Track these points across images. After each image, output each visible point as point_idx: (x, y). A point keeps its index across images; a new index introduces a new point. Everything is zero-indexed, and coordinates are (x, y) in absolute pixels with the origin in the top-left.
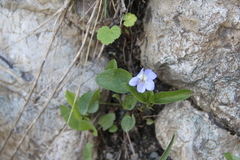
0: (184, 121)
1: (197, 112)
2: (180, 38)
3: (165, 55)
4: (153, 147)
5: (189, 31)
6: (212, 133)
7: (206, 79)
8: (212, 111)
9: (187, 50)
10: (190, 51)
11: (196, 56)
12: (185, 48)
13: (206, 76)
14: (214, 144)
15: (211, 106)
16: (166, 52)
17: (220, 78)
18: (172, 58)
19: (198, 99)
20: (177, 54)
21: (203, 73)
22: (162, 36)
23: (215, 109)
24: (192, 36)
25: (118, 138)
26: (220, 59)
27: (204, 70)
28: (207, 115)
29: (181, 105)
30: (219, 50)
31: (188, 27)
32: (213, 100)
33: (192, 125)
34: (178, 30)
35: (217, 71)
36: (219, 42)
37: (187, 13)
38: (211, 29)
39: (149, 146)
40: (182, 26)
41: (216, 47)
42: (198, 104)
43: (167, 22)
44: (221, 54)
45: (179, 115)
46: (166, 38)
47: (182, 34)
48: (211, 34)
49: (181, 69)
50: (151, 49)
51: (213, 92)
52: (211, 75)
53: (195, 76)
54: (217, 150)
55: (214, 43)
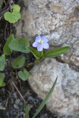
0: (55, 70)
1: (61, 64)
2: (51, 17)
3: (41, 29)
4: (28, 93)
5: (56, 13)
6: (73, 76)
7: (68, 42)
8: (71, 62)
9: (56, 25)
10: (58, 25)
11: (61, 28)
12: (55, 24)
13: (67, 41)
14: (74, 82)
15: (71, 59)
16: (42, 27)
17: (76, 41)
18: (46, 31)
19: (62, 55)
20: (49, 28)
21: (65, 39)
22: (38, 18)
23: (74, 60)
24: (58, 16)
25: (5, 91)
26: (75, 29)
27: (66, 36)
28: (68, 65)
29: (49, 62)
30: (75, 24)
31: (56, 10)
32: (72, 55)
33: (60, 72)
34: (49, 13)
35: (73, 36)
36: (75, 19)
37: (55, 2)
38: (70, 11)
39: (25, 93)
40: (52, 10)
41: (73, 22)
42: (62, 59)
43: (41, 8)
44: (76, 26)
45: (50, 67)
46: (41, 19)
47: (52, 15)
48: (71, 14)
49: (52, 37)
50: (30, 26)
51: (72, 50)
52: (70, 39)
53: (61, 41)
54: (77, 85)
55: (71, 19)
